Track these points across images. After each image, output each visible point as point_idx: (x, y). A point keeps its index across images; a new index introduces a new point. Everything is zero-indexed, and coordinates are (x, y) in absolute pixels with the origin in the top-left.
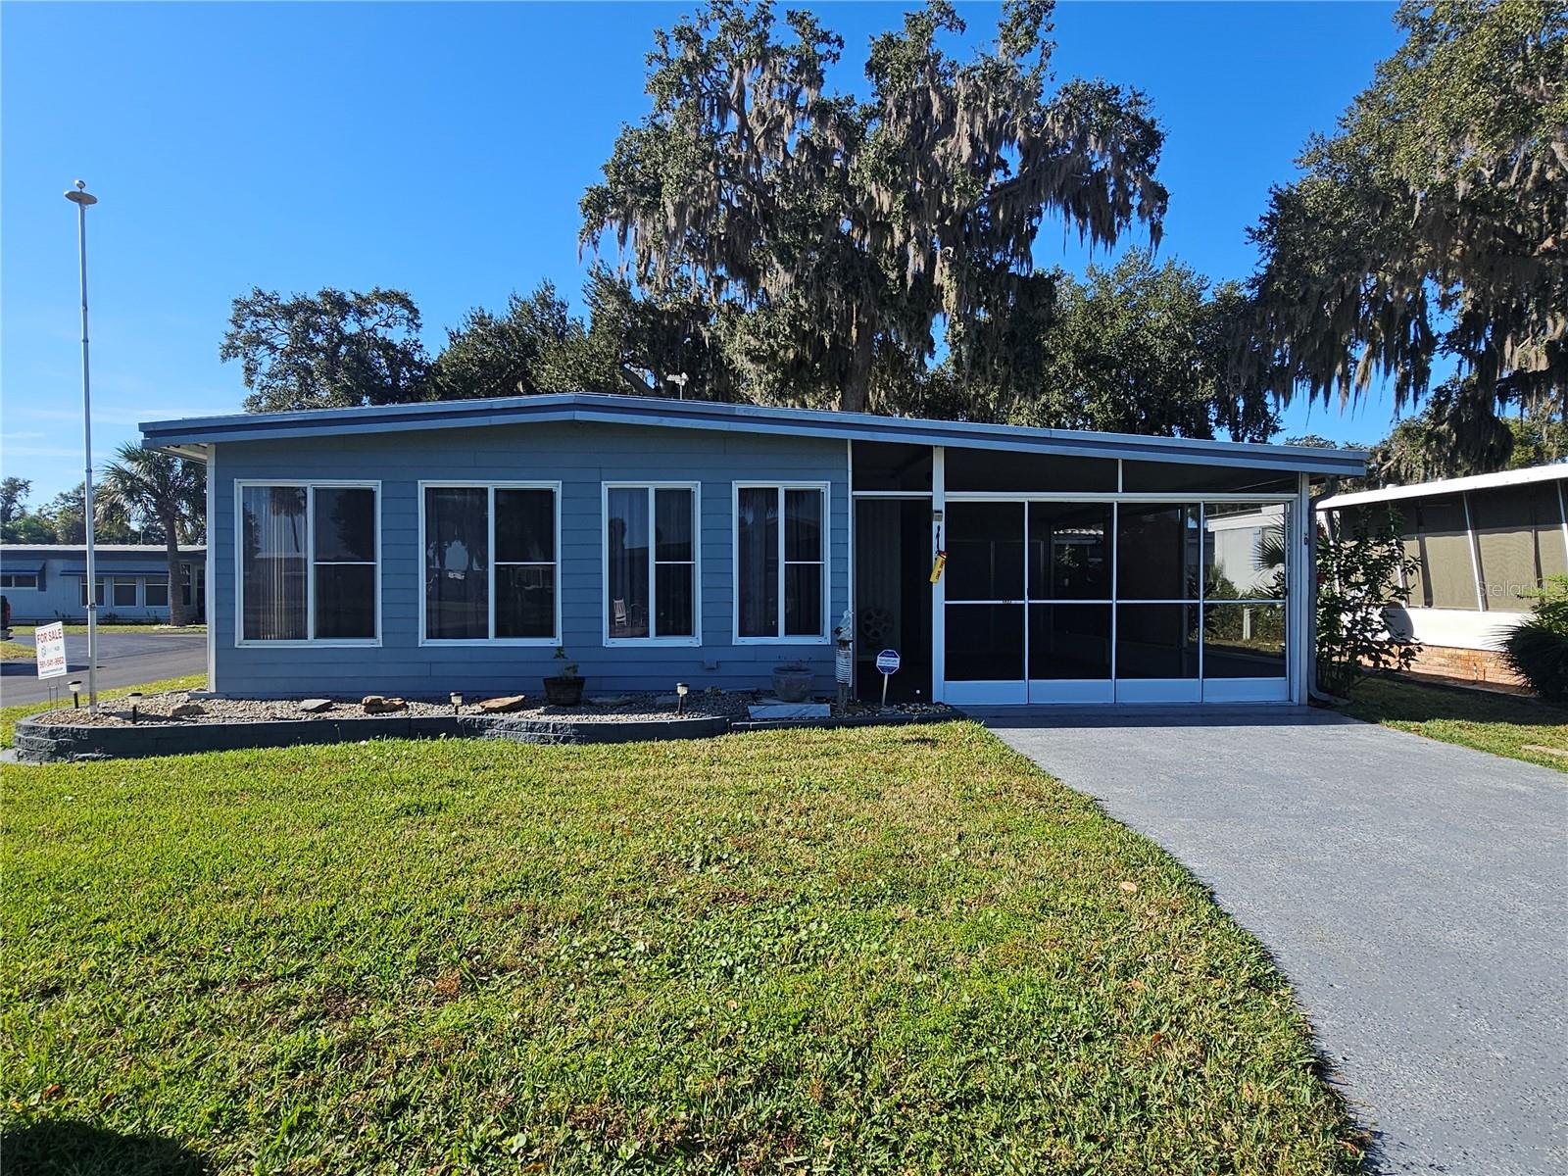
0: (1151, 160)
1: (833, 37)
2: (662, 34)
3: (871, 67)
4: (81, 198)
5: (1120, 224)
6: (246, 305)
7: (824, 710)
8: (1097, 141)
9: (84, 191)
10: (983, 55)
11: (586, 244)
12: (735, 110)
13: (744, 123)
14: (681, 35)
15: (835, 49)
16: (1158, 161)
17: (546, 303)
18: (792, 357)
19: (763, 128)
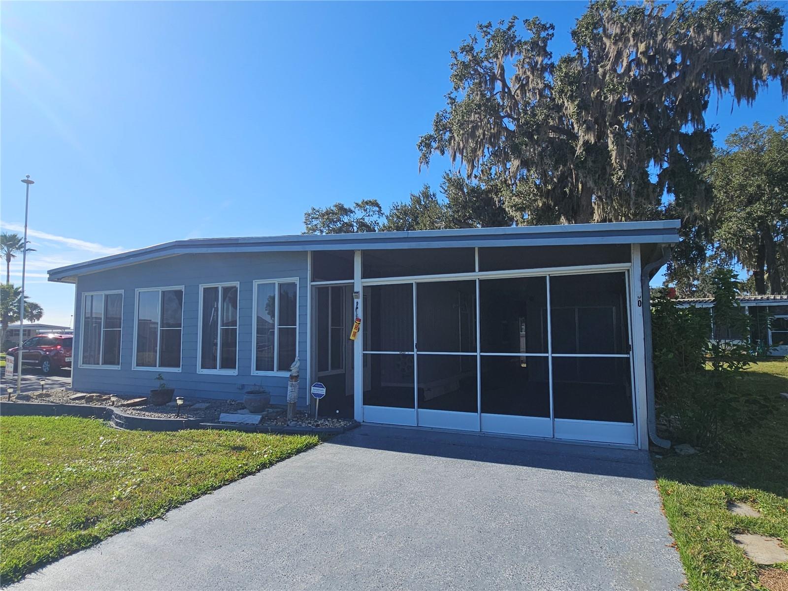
0: (777, 36)
1: (548, 26)
2: (453, 52)
3: (574, 34)
4: (28, 182)
5: (757, 85)
6: (309, 215)
7: (256, 419)
8: (718, 35)
9: (29, 179)
10: (625, 6)
11: (423, 164)
12: (499, 80)
13: (505, 85)
14: (463, 49)
15: (550, 32)
16: (782, 35)
17: (426, 195)
18: (541, 205)
19: (519, 85)
